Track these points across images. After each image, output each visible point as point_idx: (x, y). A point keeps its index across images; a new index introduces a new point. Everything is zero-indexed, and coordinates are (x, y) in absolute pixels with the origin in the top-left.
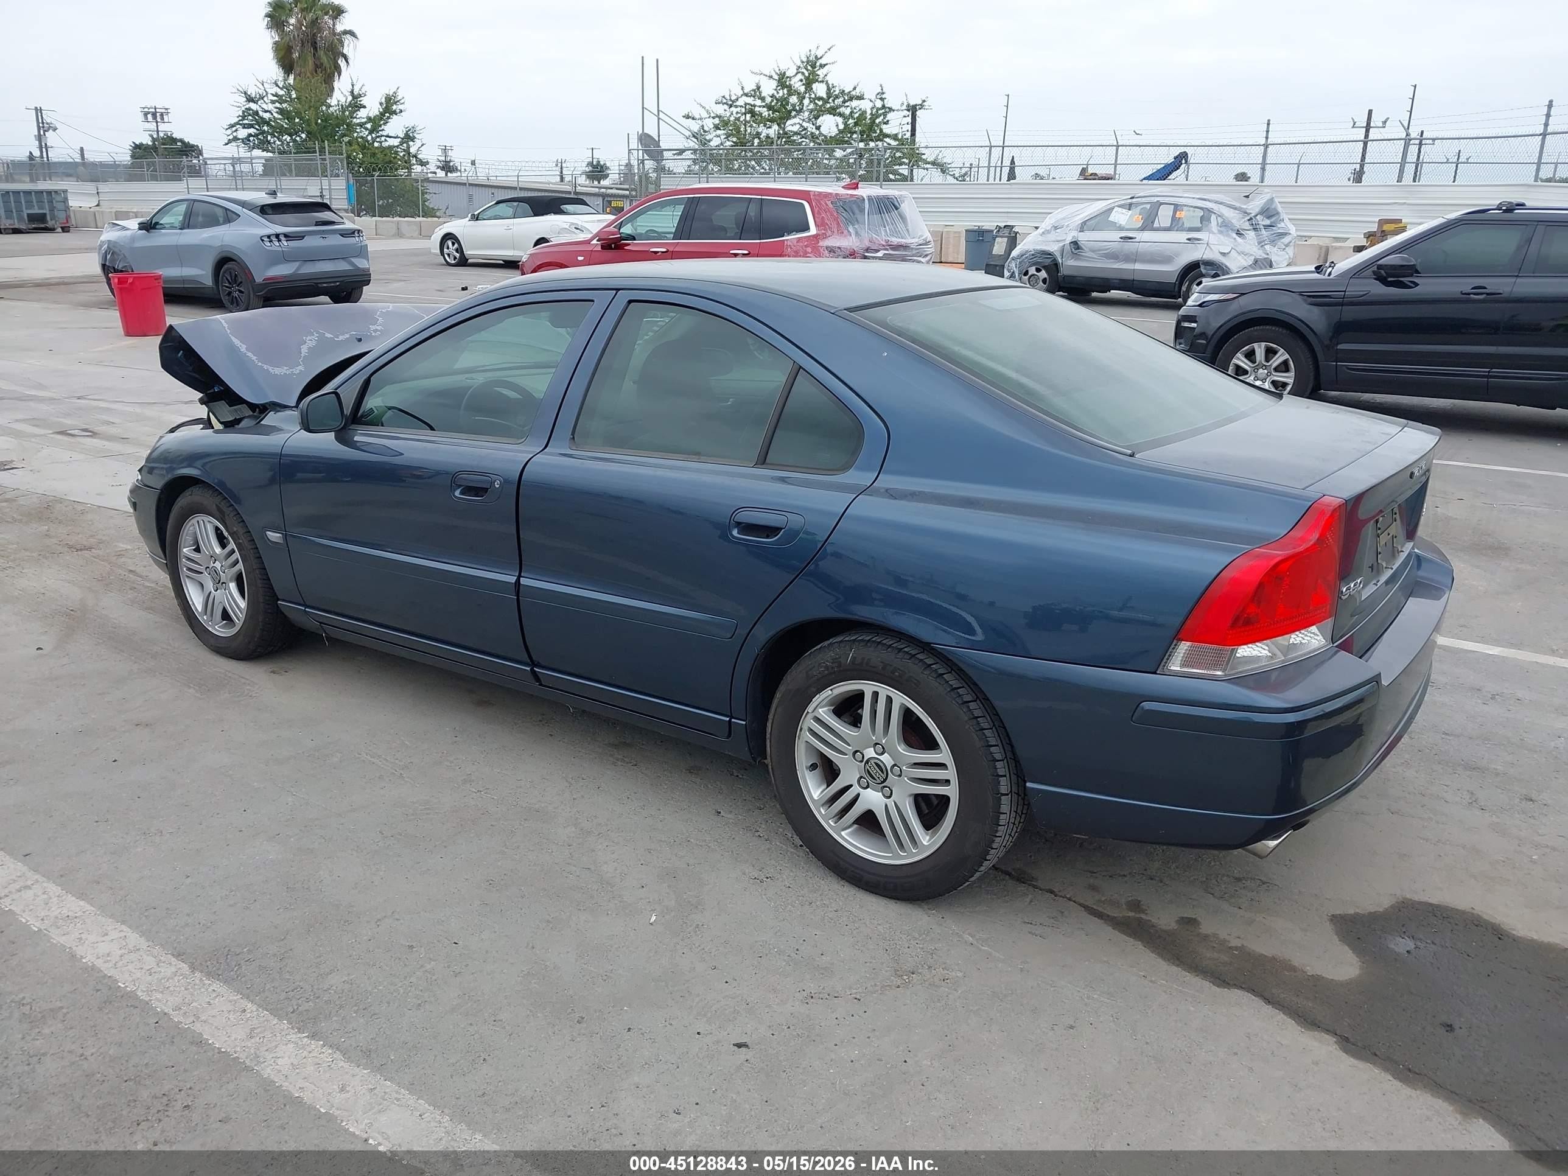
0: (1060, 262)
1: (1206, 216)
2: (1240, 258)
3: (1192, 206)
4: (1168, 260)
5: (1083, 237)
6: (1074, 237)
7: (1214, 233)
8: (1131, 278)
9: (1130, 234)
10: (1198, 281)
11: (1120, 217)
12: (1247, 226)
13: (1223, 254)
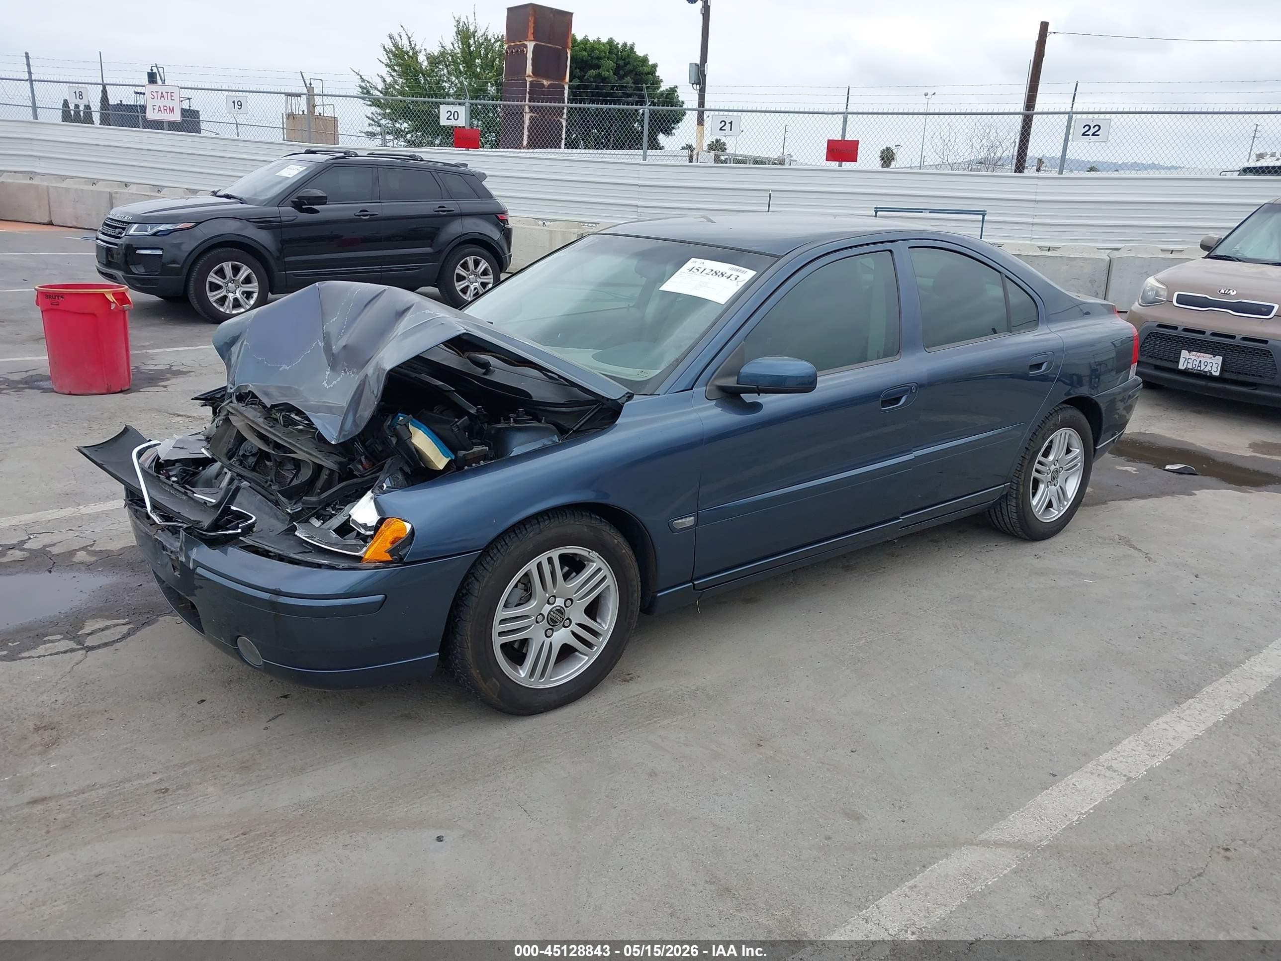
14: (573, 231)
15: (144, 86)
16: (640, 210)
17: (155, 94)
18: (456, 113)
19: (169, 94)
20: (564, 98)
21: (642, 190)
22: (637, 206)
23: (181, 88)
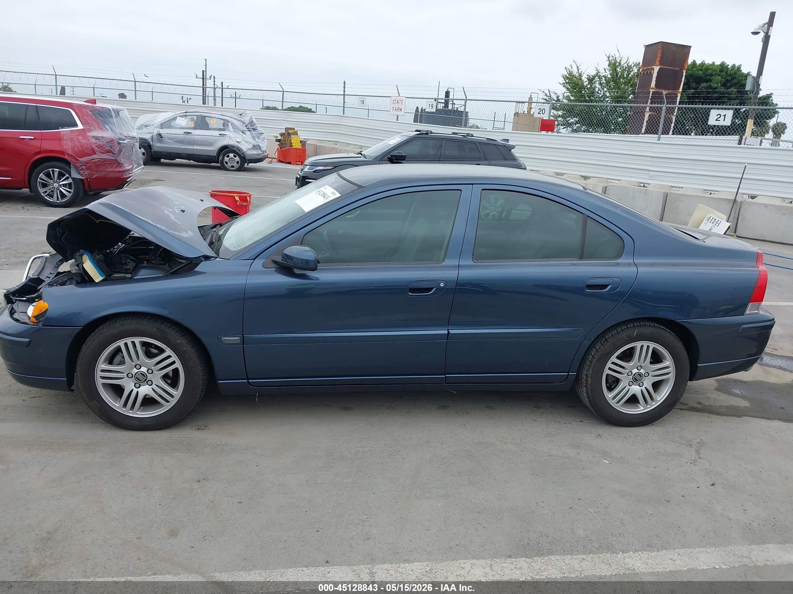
0: (152, 144)
1: (226, 124)
2: (246, 144)
3: (218, 118)
4: (211, 144)
5: (163, 132)
6: (158, 131)
7: (232, 132)
8: (192, 153)
9: (189, 131)
10: (227, 155)
11: (182, 122)
12: (245, 129)
13: (238, 142)
14: (600, 184)
15: (390, 97)
16: (651, 173)
17: (395, 101)
18: (544, 110)
19: (401, 101)
20: (677, 101)
21: (653, 160)
22: (649, 170)
23: (407, 98)
